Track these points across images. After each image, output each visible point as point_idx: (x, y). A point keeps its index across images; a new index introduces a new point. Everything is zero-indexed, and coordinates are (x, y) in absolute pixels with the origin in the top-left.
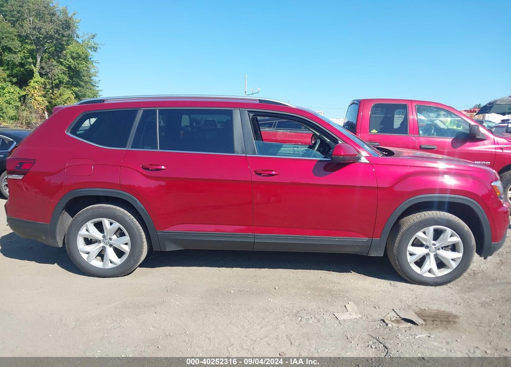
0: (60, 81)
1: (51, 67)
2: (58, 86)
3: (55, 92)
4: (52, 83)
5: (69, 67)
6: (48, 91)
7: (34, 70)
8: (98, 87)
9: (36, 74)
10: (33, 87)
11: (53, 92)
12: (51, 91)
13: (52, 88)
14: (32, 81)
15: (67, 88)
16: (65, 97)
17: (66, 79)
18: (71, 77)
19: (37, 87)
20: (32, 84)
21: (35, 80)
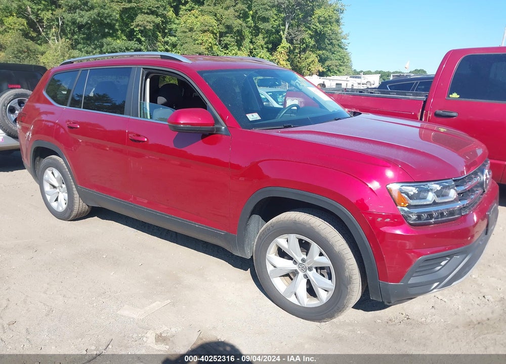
0: (307, 45)
1: (297, 33)
2: (304, 50)
3: (302, 56)
4: (300, 47)
5: (316, 31)
6: (297, 55)
7: (283, 36)
8: (347, 49)
9: (284, 40)
10: (279, 52)
11: (300, 56)
12: (299, 55)
13: (300, 53)
14: (280, 47)
15: (312, 51)
16: (309, 60)
17: (313, 43)
18: (317, 41)
19: (283, 52)
20: (280, 49)
21: (282, 45)
